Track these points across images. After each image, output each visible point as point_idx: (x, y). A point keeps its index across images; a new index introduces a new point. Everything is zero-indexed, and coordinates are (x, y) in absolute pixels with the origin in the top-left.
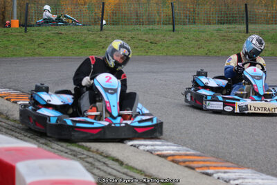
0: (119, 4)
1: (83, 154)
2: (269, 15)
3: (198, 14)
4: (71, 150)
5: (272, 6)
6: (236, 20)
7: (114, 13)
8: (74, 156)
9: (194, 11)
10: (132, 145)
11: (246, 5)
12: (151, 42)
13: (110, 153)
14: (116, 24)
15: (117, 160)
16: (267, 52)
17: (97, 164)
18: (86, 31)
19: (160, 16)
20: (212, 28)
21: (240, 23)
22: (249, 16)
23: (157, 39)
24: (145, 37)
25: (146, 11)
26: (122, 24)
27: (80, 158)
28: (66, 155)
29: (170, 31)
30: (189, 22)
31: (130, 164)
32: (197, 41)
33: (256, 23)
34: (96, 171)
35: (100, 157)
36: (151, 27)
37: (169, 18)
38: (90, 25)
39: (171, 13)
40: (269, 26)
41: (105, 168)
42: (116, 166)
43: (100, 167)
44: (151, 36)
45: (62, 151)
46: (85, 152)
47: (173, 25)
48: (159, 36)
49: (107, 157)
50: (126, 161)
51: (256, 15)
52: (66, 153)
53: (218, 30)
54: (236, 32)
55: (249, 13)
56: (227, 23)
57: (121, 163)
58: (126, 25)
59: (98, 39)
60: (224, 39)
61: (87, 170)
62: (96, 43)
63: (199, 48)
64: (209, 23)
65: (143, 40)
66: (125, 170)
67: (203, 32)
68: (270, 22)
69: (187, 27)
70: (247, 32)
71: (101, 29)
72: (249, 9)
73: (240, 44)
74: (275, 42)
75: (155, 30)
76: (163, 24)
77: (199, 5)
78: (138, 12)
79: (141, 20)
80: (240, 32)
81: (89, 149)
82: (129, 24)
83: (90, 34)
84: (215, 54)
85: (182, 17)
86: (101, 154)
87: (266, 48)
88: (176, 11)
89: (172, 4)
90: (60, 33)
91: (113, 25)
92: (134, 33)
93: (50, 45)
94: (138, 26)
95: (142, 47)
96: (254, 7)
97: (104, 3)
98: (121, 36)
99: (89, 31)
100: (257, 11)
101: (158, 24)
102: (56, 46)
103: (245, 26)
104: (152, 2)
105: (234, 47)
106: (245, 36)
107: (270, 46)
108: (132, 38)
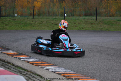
0: (41, 7)
1: (25, 73)
2: (106, 12)
3: (75, 12)
4: (19, 71)
5: (108, 9)
6: (92, 14)
8: (21, 73)
10: (46, 69)
11: (96, 8)
12: (55, 24)
13: (36, 72)
14: (40, 16)
15: (39, 75)
16: (105, 29)
17: (30, 77)
18: (26, 19)
19: (59, 12)
20: (81, 18)
21: (93, 16)
23: (57, 23)
24: (52, 22)
25: (53, 10)
26: (42, 16)
27: (23, 74)
28: (17, 73)
29: (63, 19)
30: (71, 15)
31: (45, 77)
32: (75, 24)
33: (100, 16)
34: (30, 80)
35: (32, 74)
36: (55, 17)
38: (28, 16)
39: (63, 11)
41: (34, 79)
42: (39, 78)
43: (32, 78)
44: (55, 21)
45: (15, 71)
46: (25, 72)
48: (58, 21)
49: (35, 74)
50: (43, 76)
51: (100, 12)
52: (17, 72)
53: (84, 19)
54: (92, 20)
55: (97, 12)
56: (88, 16)
57: (41, 77)
59: (32, 22)
60: (87, 23)
61: (26, 80)
62: (31, 24)
63: (76, 27)
64: (80, 16)
65: (52, 23)
66: (43, 80)
67: (77, 20)
68: (107, 16)
69: (71, 17)
70: (97, 20)
71: (33, 18)
72: (97, 10)
73: (93, 25)
74: (108, 24)
75: (57, 18)
76: (60, 16)
77: (76, 8)
78: (49, 11)
79: (51, 14)
80: (94, 20)
81: (27, 71)
82: (45, 16)
83: (28, 20)
84: (82, 29)
85: (68, 13)
86: (32, 73)
87: (105, 27)
88: (66, 11)
89: (64, 7)
90: (15, 20)
91: (38, 16)
92: (47, 20)
93: (10, 25)
94: (49, 17)
95: (51, 26)
96: (100, 9)
97: (34, 7)
98: (42, 21)
99: (28, 19)
100: (101, 11)
101: (58, 16)
102: (13, 25)
103: (96, 17)
104: (55, 6)
105: (91, 26)
106: (95, 22)
107: (107, 26)
108: (46, 22)
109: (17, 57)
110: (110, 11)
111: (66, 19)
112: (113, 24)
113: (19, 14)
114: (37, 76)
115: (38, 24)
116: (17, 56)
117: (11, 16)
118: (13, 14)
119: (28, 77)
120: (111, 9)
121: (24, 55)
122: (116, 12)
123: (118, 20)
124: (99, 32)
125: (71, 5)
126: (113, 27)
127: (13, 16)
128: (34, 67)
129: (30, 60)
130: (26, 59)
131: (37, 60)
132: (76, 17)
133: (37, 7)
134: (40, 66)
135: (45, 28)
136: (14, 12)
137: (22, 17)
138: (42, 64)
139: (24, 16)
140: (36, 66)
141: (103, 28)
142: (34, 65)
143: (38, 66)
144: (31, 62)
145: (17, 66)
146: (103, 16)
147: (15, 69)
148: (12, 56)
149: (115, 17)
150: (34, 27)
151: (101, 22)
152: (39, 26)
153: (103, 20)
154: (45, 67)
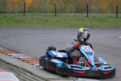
0: (32, 4)
1: (15, 70)
2: (97, 9)
3: (67, 8)
4: (10, 68)
5: (99, 5)
6: (83, 11)
7: (30, 8)
8: (11, 70)
9: (65, 7)
10: (36, 66)
11: (87, 5)
12: (46, 21)
13: (27, 69)
14: (31, 13)
15: (30, 72)
16: (96, 25)
17: (21, 74)
18: (17, 16)
19: (50, 9)
20: (72, 15)
21: (85, 13)
22: (88, 9)
23: (48, 19)
24: (43, 18)
25: (44, 7)
26: (33, 13)
27: (14, 71)
28: (8, 70)
29: (54, 16)
30: (63, 12)
31: (36, 74)
32: (66, 20)
33: (91, 13)
34: (20, 77)
35: (22, 71)
36: (46, 14)
37: (54, 10)
38: (19, 13)
39: (54, 8)
40: (97, 14)
41: (25, 76)
42: (29, 74)
43: (22, 75)
44: (46, 18)
45: (6, 68)
46: (16, 69)
47: (55, 13)
48: (49, 18)
49: (25, 71)
50: (34, 73)
51: (91, 9)
52: (8, 69)
53: (75, 16)
54: (83, 16)
55: (88, 8)
56: (79, 12)
57: (32, 74)
58: (35, 13)
59: (23, 19)
60: (78, 20)
61: (17, 76)
62: (22, 21)
63: (67, 23)
64: (71, 13)
65: (42, 20)
66: (33, 77)
67: (68, 16)
68: (98, 12)
69: (62, 14)
70: (88, 17)
71: (24, 15)
72: (88, 7)
73: (84, 22)
74: (100, 21)
75: (48, 15)
76: (51, 13)
77: (67, 4)
78: (40, 7)
79: (42, 11)
80: (85, 17)
81: (18, 67)
82: (36, 13)
83: (19, 17)
84: (73, 26)
85: (59, 10)
86: (23, 69)
87: (96, 24)
88: (57, 7)
89: (55, 4)
90: (6, 16)
91: (29, 13)
92: (38, 16)
93: (1, 22)
94: (40, 14)
95: (42, 23)
96: (91, 6)
97: (25, 3)
98: (33, 17)
99: (18, 15)
100: (92, 7)
101: (49, 13)
102: (4, 22)
103: (87, 14)
104: (47, 3)
105: (82, 23)
106: (86, 18)
107: (98, 23)
108: (37, 19)
109: (7, 54)
110: (101, 8)
111: (57, 16)
112: (104, 21)
113: (10, 11)
114: (27, 73)
115: (29, 20)
116: (8, 52)
117: (2, 13)
118: (4, 11)
119: (19, 73)
120: (102, 6)
121: (15, 51)
122: (107, 9)
123: (109, 17)
124: (90, 28)
125: (62, 2)
126: (104, 24)
127: (3, 13)
128: (25, 64)
129: (20, 57)
130: (16, 56)
131: (28, 57)
132: (67, 14)
133: (28, 4)
134: (31, 63)
135: (36, 25)
136: (5, 8)
137: (12, 14)
138: (32, 60)
139: (15, 13)
140: (27, 63)
141: (93, 25)
142: (25, 61)
143: (29, 63)
144: (22, 58)
145: (8, 63)
146: (94, 13)
147: (6, 66)
148: (2, 53)
149: (106, 14)
150: (25, 24)
151: (92, 18)
152: (29, 22)
153: (94, 17)
154: (36, 64)
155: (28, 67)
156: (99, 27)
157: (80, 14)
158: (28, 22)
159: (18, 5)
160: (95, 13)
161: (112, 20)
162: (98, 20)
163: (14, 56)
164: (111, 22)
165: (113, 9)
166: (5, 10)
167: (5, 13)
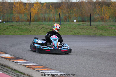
0: (37, 13)
2: (100, 18)
3: (70, 18)
4: (17, 74)
5: (101, 15)
6: (86, 20)
7: (35, 17)
9: (69, 16)
10: (42, 72)
11: (90, 14)
16: (99, 34)
18: (23, 25)
19: (54, 18)
20: (76, 24)
21: (88, 22)
22: (91, 19)
24: (48, 27)
25: (49, 16)
26: (39, 22)
30: (67, 21)
32: (70, 29)
33: (94, 22)
36: (51, 23)
37: (58, 19)
38: (25, 22)
39: (59, 17)
40: (100, 23)
44: (50, 27)
45: (13, 75)
46: (22, 75)
47: (60, 22)
51: (94, 18)
52: (14, 75)
53: (79, 24)
54: (86, 25)
56: (82, 21)
59: (28, 28)
60: (81, 28)
63: (71, 32)
67: (72, 25)
68: (101, 21)
69: (66, 23)
70: (91, 25)
71: (30, 24)
72: (91, 16)
73: (87, 30)
74: (102, 30)
76: (56, 22)
77: (71, 14)
78: (45, 17)
79: (47, 20)
80: (88, 25)
81: (24, 74)
82: (41, 22)
83: (25, 26)
84: (77, 34)
85: (64, 19)
86: (29, 76)
87: (98, 32)
88: (61, 16)
89: (59, 13)
90: (13, 25)
91: (35, 22)
92: (43, 25)
93: (8, 30)
94: (45, 23)
95: (47, 31)
96: (94, 15)
97: (31, 13)
98: (38, 26)
99: (25, 24)
101: (54, 22)
102: (11, 30)
103: (90, 23)
104: (51, 12)
105: (85, 31)
106: (90, 27)
107: (100, 31)
108: (43, 27)
109: (14, 61)
110: (103, 17)
111: (62, 25)
112: (107, 29)
113: (17, 20)
115: (34, 29)
116: (14, 60)
117: (9, 22)
121: (21, 59)
122: (109, 18)
123: (112, 26)
124: (93, 37)
125: (66, 12)
126: (106, 32)
127: (10, 22)
128: (31, 71)
130: (22, 63)
131: (34, 64)
132: (71, 22)
133: (33, 13)
134: (36, 70)
135: (41, 33)
136: (12, 18)
137: (19, 23)
138: (38, 67)
139: (21, 22)
140: (33, 70)
141: (96, 33)
142: (31, 68)
143: (35, 69)
144: (28, 65)
145: (15, 70)
146: (96, 22)
147: (13, 73)
148: (9, 60)
149: (108, 23)
150: (31, 32)
151: (95, 27)
152: (35, 31)
153: (97, 26)
154: (41, 70)
155: (33, 74)
156: (101, 35)
157: (84, 23)
158: (33, 30)
159: (24, 14)
160: (98, 22)
161: (114, 29)
162: (101, 28)
163: (20, 63)
164: (113, 30)
165: (115, 18)
166: (11, 20)
167: (11, 22)
